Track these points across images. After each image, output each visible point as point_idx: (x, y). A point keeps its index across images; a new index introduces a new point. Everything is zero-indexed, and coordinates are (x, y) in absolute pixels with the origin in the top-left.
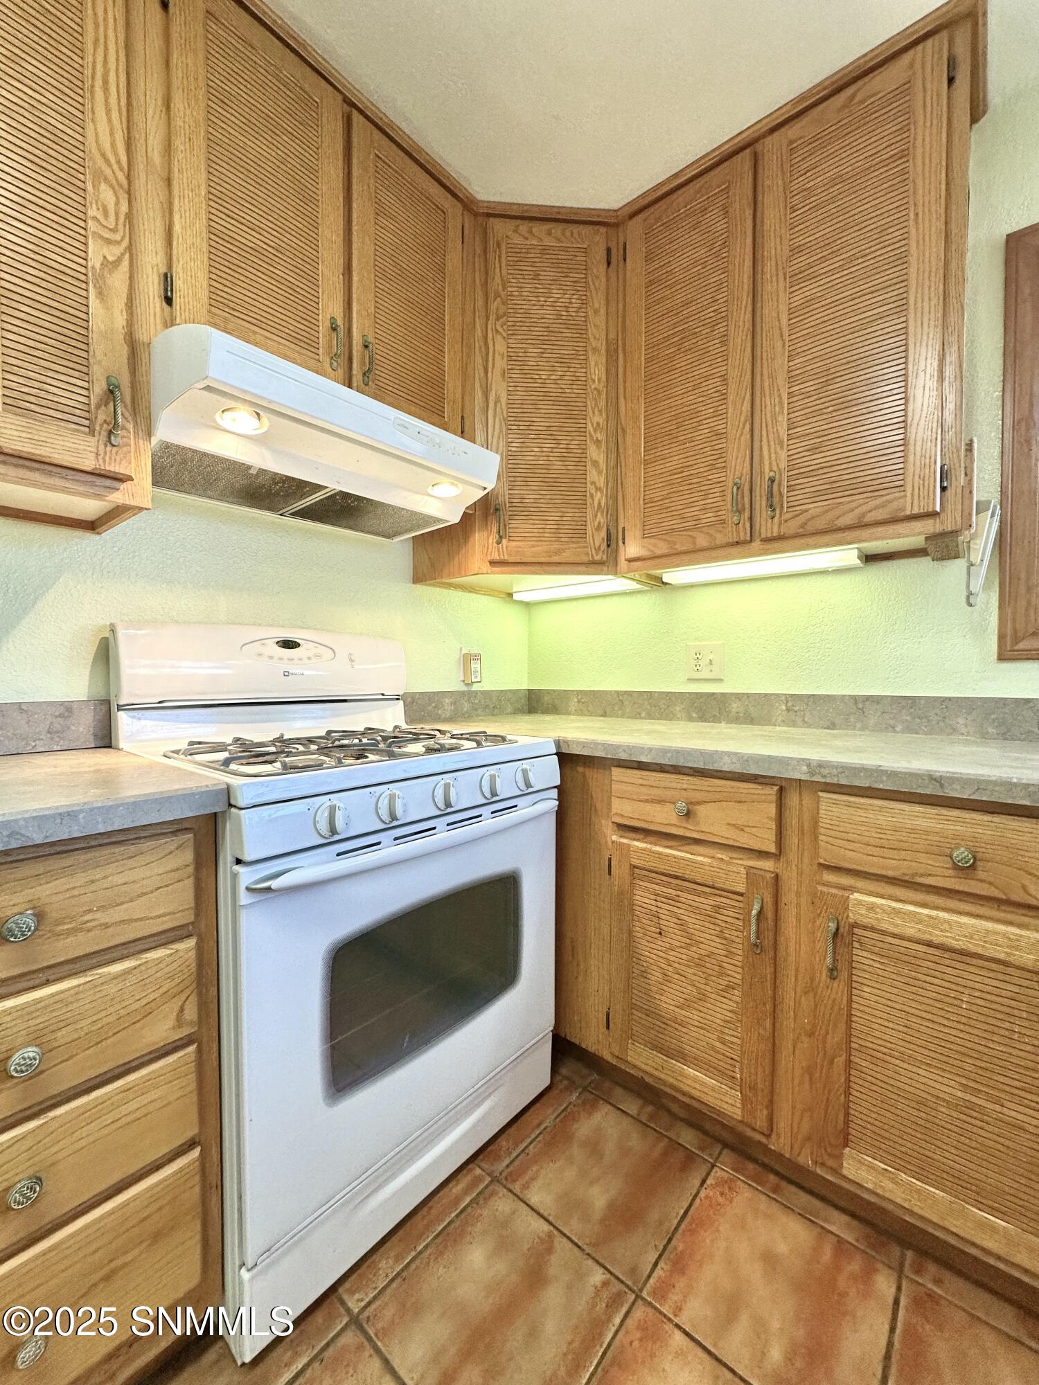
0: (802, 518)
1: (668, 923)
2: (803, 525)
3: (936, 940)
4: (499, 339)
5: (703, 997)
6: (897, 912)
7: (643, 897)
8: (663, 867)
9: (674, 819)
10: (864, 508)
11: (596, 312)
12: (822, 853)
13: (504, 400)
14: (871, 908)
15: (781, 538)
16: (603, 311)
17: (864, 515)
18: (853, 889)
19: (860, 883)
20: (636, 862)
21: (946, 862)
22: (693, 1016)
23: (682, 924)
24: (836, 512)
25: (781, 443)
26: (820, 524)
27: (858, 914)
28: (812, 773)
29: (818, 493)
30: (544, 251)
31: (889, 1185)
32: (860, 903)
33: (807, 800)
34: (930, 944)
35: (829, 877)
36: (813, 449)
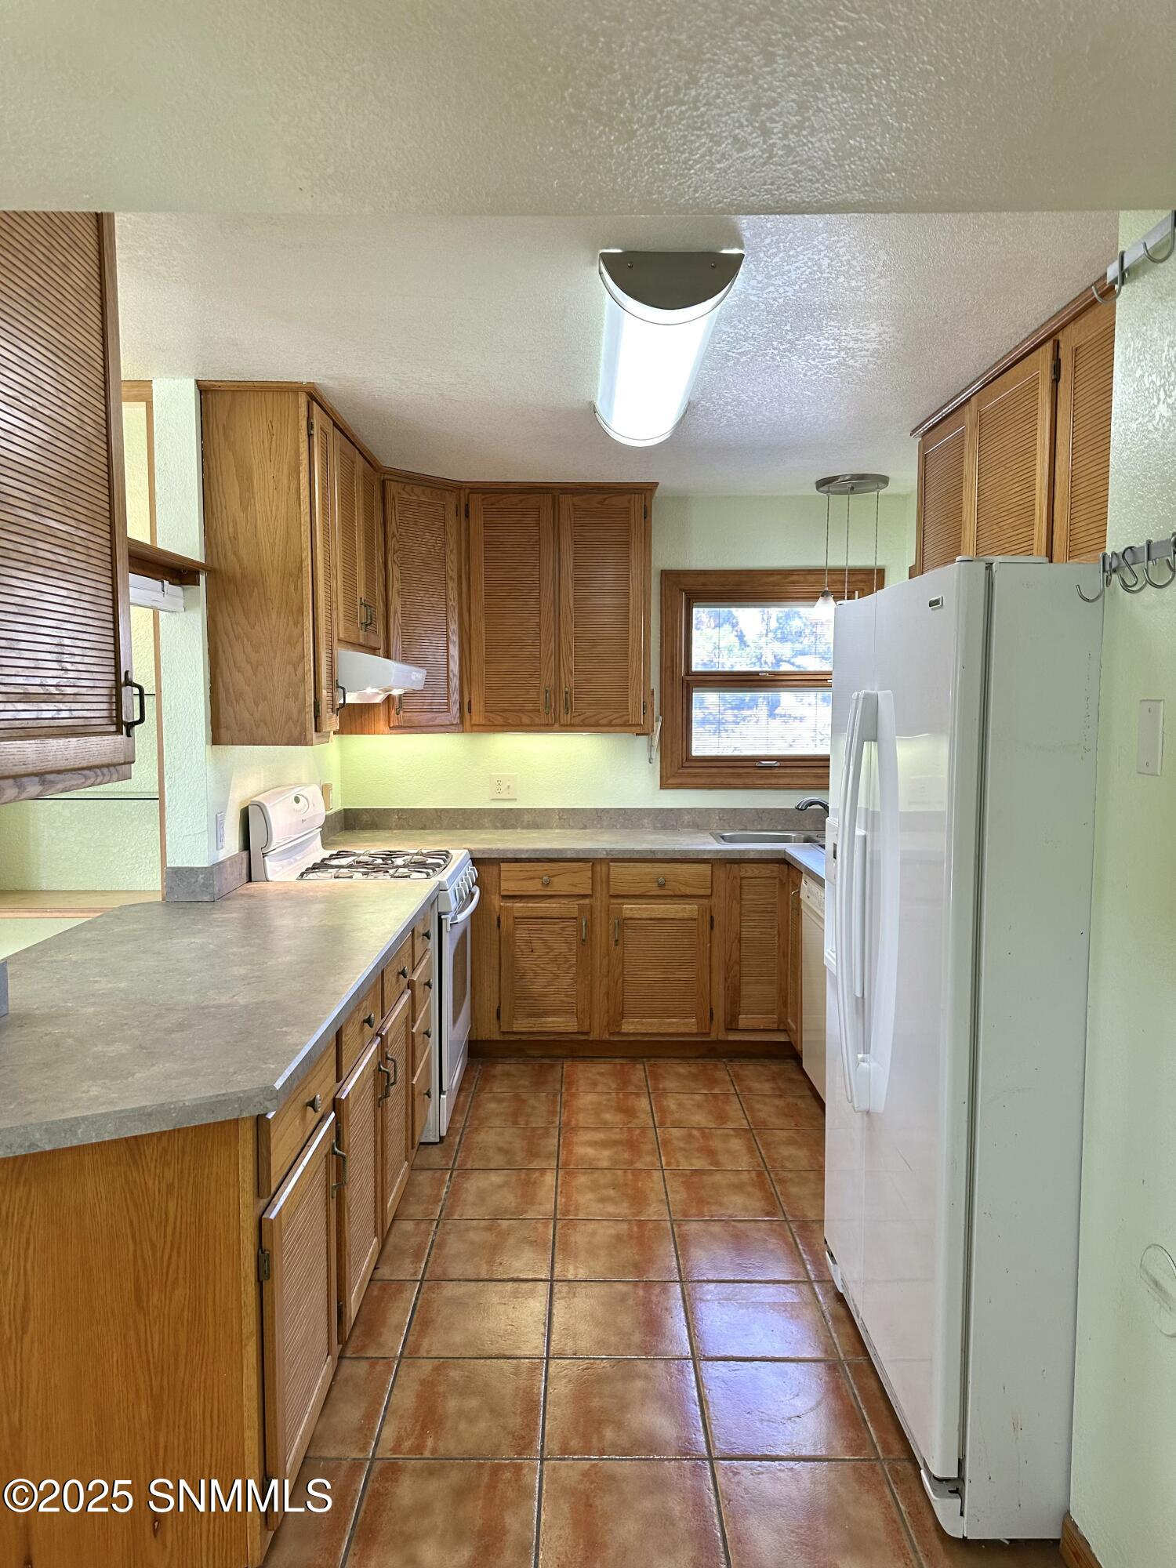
0: (582, 717)
1: (536, 944)
2: (582, 721)
3: (653, 917)
4: (395, 567)
5: (557, 977)
6: (640, 909)
7: (521, 935)
8: (534, 914)
9: (540, 887)
10: (611, 717)
11: (451, 551)
12: (611, 890)
13: (399, 612)
14: (631, 909)
15: (571, 725)
16: (455, 551)
17: (612, 720)
18: (623, 904)
19: (625, 901)
20: (516, 915)
21: (656, 884)
22: (552, 989)
23: (545, 942)
24: (600, 717)
25: (571, 672)
26: (592, 721)
27: (627, 914)
28: (607, 855)
29: (590, 705)
30: (420, 504)
31: (639, 1027)
32: (627, 909)
33: (604, 868)
34: (651, 919)
35: (614, 901)
36: (588, 681)
